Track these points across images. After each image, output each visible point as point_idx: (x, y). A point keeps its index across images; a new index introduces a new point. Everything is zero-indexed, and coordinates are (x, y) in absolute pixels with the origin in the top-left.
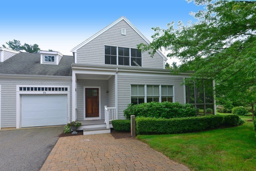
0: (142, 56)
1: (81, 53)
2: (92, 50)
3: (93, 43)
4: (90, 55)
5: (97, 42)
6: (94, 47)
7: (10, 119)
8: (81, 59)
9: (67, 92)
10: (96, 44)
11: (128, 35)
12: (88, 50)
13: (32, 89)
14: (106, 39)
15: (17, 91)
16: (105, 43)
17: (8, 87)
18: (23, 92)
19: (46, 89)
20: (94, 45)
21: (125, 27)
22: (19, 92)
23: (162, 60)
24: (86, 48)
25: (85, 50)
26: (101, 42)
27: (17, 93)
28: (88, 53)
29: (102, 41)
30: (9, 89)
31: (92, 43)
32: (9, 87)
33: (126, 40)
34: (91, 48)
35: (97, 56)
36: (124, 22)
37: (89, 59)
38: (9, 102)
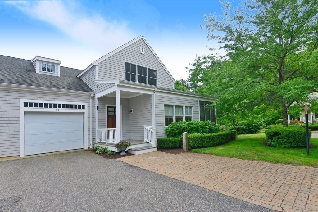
0: (157, 77)
1: (102, 67)
2: (113, 65)
3: (115, 58)
4: (112, 71)
5: (119, 57)
6: (116, 62)
7: (10, 144)
8: (103, 73)
9: (85, 111)
10: (118, 59)
11: (145, 55)
12: (110, 64)
13: (41, 105)
14: (127, 56)
15: (20, 107)
16: (126, 59)
17: (7, 102)
18: (29, 109)
19: (60, 106)
20: (115, 60)
21: (143, 46)
22: (23, 109)
23: (172, 82)
24: (108, 62)
25: (107, 64)
26: (122, 58)
27: (20, 110)
28: (110, 68)
29: (123, 56)
30: (8, 105)
31: (113, 58)
32: (9, 102)
33: (144, 59)
34: (112, 63)
35: (119, 72)
36: (143, 41)
37: (111, 75)
38: (8, 122)
